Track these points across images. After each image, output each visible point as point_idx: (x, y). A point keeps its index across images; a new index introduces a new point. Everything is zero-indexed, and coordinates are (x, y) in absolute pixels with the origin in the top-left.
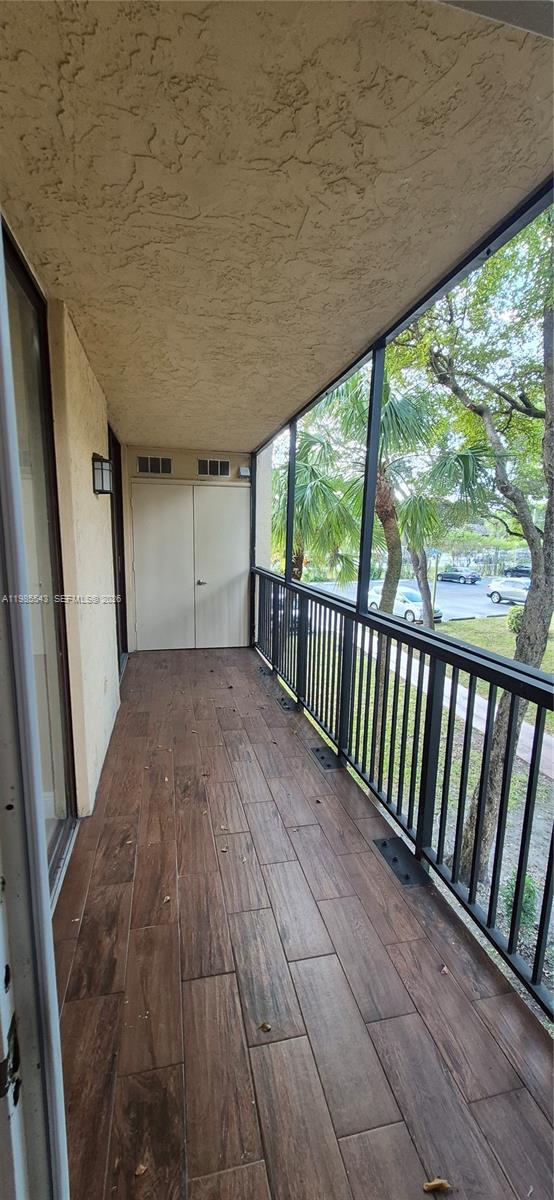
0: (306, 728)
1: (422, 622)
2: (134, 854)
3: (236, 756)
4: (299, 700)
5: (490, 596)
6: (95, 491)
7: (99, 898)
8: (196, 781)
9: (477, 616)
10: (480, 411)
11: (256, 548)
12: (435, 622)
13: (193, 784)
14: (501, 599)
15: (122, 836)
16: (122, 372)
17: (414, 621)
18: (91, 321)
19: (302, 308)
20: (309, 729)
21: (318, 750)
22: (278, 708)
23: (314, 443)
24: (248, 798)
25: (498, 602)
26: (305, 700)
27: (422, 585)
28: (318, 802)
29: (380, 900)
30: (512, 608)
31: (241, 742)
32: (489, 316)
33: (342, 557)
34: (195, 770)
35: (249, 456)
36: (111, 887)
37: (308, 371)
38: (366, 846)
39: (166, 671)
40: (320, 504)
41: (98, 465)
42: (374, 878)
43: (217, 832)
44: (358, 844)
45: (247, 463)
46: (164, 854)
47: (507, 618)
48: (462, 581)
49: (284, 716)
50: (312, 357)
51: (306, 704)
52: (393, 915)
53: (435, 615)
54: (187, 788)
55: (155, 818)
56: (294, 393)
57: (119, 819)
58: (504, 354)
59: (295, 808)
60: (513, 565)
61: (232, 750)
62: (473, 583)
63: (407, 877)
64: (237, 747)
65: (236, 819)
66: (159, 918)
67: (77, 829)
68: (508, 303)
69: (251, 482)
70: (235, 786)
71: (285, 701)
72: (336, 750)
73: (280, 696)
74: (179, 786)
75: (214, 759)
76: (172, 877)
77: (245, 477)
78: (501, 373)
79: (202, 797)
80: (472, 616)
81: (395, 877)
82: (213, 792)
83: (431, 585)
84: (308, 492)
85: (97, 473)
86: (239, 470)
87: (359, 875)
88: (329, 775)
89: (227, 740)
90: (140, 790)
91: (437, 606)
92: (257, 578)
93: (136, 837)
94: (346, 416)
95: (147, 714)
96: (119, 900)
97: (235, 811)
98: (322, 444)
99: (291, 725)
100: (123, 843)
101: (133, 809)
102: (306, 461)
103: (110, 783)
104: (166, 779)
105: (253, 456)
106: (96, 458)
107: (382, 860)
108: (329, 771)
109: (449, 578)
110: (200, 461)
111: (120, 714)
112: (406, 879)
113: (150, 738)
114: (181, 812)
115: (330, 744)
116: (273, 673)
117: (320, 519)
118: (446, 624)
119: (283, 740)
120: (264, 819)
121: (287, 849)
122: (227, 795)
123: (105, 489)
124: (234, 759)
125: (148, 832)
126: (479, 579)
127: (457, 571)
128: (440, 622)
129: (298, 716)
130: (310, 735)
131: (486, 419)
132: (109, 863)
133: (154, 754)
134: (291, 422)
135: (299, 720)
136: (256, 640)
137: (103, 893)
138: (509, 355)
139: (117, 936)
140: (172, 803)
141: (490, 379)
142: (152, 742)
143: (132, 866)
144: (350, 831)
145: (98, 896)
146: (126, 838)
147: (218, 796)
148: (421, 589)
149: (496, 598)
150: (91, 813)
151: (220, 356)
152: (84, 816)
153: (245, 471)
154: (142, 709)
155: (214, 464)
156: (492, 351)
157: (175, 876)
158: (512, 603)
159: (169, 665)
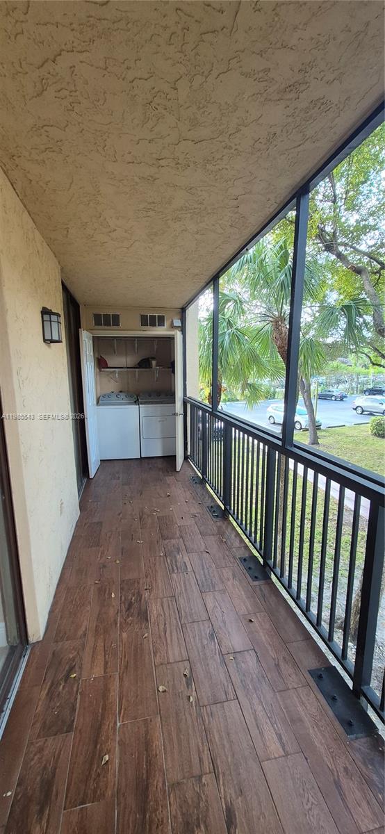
0: (233, 536)
1: (307, 430)
2: (77, 691)
3: (175, 568)
4: (225, 508)
5: (355, 409)
6: (45, 341)
7: (36, 758)
8: (139, 596)
9: (347, 425)
10: (358, 271)
11: (187, 382)
12: (317, 429)
13: (136, 600)
14: (363, 411)
15: (67, 668)
16: (67, 235)
17: (301, 428)
18: (26, 176)
19: (230, 148)
20: (235, 536)
21: (245, 560)
22: (208, 516)
23: (229, 301)
24: (186, 617)
25: (361, 414)
26: (230, 509)
27: (307, 403)
28: (251, 621)
29: (328, 761)
30: (373, 418)
31: (178, 551)
32: (359, 201)
33: (250, 385)
34: (138, 583)
35: (180, 310)
36: (50, 740)
37: (231, 226)
38: (302, 678)
39: (118, 481)
40: (236, 346)
41: (46, 317)
42: (317, 725)
43: (158, 660)
44: (294, 676)
45: (179, 316)
46: (106, 692)
47: (369, 425)
48: (333, 399)
49: (213, 524)
50: (236, 210)
51: (232, 512)
52: (344, 782)
53: (317, 425)
54: (130, 605)
55: (100, 644)
56: (217, 250)
57: (67, 644)
58: (374, 228)
59: (230, 630)
60: (370, 387)
61: (171, 561)
62: (342, 400)
63: (350, 724)
64: (175, 557)
65: (175, 643)
66: (95, 791)
67: (27, 657)
68: (374, 190)
69: (182, 331)
70: (174, 603)
71: (214, 509)
72: (261, 561)
73: (209, 503)
74: (124, 603)
75: (156, 571)
76: (112, 725)
77: (178, 327)
78: (371, 243)
79: (144, 616)
80: (343, 424)
81: (337, 723)
82: (154, 610)
83: (314, 402)
84: (227, 338)
85: (47, 324)
86: (172, 321)
87: (301, 720)
88: (258, 589)
89: (167, 550)
90: (88, 608)
91: (318, 418)
92: (189, 406)
93: (81, 668)
94: (253, 279)
95: (100, 523)
96: (56, 762)
97: (174, 633)
98: (236, 301)
99: (221, 534)
100: (67, 677)
101: (80, 632)
102: (223, 315)
103: (62, 601)
104: (113, 595)
105: (183, 311)
106: (45, 312)
107: (320, 696)
108: (256, 583)
109: (324, 397)
110: (141, 316)
111: (80, 525)
112: (348, 725)
113: (101, 549)
114: (124, 635)
115: (256, 554)
116: (203, 482)
117: (235, 357)
118: (324, 431)
119: (214, 549)
120: (202, 643)
121: (226, 684)
122: (167, 615)
123: (54, 339)
124: (173, 570)
125: (93, 662)
126: (346, 397)
127: (329, 391)
128: (320, 429)
129: (226, 523)
130: (237, 543)
131: (364, 277)
132: (52, 703)
133: (104, 566)
134: (214, 280)
135: (227, 528)
136: (189, 454)
137: (41, 750)
138: (378, 229)
139: (48, 822)
140: (116, 624)
141: (363, 248)
142: (103, 553)
143: (74, 709)
144: (284, 658)
145: (35, 755)
146: (71, 670)
147: (159, 615)
148: (306, 406)
149: (359, 411)
150: (41, 639)
151: (151, 213)
152: (35, 641)
153: (177, 323)
154: (96, 520)
155: (153, 318)
156: (364, 226)
157: (115, 723)
158: (371, 414)
159: (121, 476)
